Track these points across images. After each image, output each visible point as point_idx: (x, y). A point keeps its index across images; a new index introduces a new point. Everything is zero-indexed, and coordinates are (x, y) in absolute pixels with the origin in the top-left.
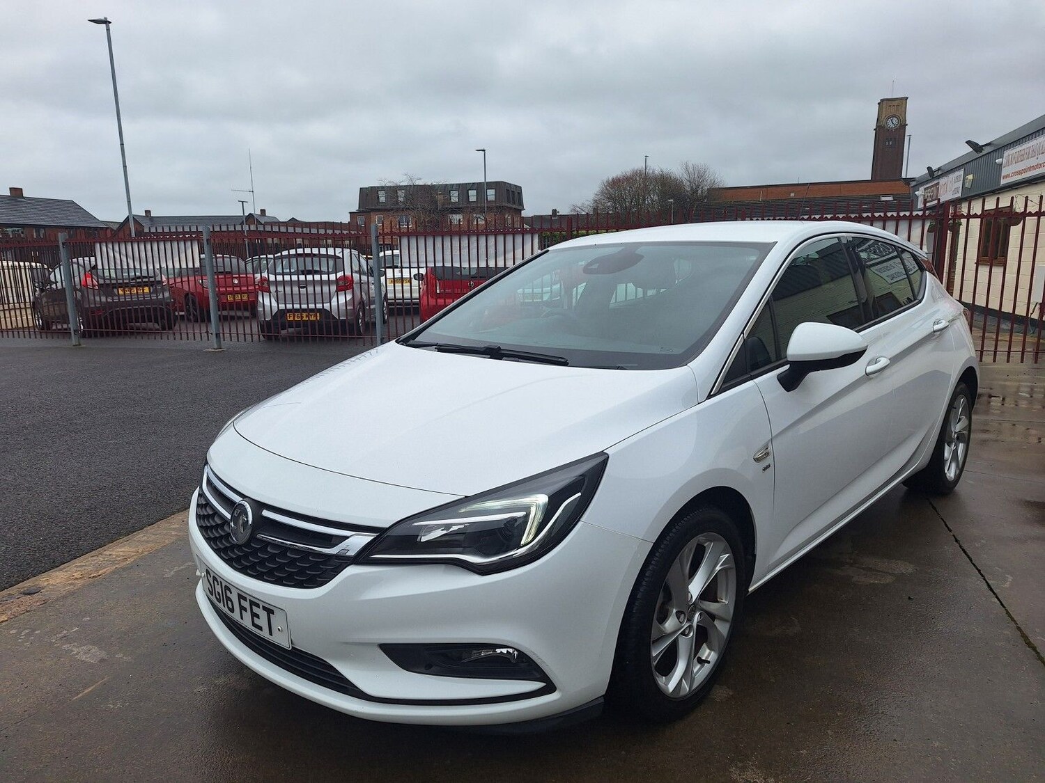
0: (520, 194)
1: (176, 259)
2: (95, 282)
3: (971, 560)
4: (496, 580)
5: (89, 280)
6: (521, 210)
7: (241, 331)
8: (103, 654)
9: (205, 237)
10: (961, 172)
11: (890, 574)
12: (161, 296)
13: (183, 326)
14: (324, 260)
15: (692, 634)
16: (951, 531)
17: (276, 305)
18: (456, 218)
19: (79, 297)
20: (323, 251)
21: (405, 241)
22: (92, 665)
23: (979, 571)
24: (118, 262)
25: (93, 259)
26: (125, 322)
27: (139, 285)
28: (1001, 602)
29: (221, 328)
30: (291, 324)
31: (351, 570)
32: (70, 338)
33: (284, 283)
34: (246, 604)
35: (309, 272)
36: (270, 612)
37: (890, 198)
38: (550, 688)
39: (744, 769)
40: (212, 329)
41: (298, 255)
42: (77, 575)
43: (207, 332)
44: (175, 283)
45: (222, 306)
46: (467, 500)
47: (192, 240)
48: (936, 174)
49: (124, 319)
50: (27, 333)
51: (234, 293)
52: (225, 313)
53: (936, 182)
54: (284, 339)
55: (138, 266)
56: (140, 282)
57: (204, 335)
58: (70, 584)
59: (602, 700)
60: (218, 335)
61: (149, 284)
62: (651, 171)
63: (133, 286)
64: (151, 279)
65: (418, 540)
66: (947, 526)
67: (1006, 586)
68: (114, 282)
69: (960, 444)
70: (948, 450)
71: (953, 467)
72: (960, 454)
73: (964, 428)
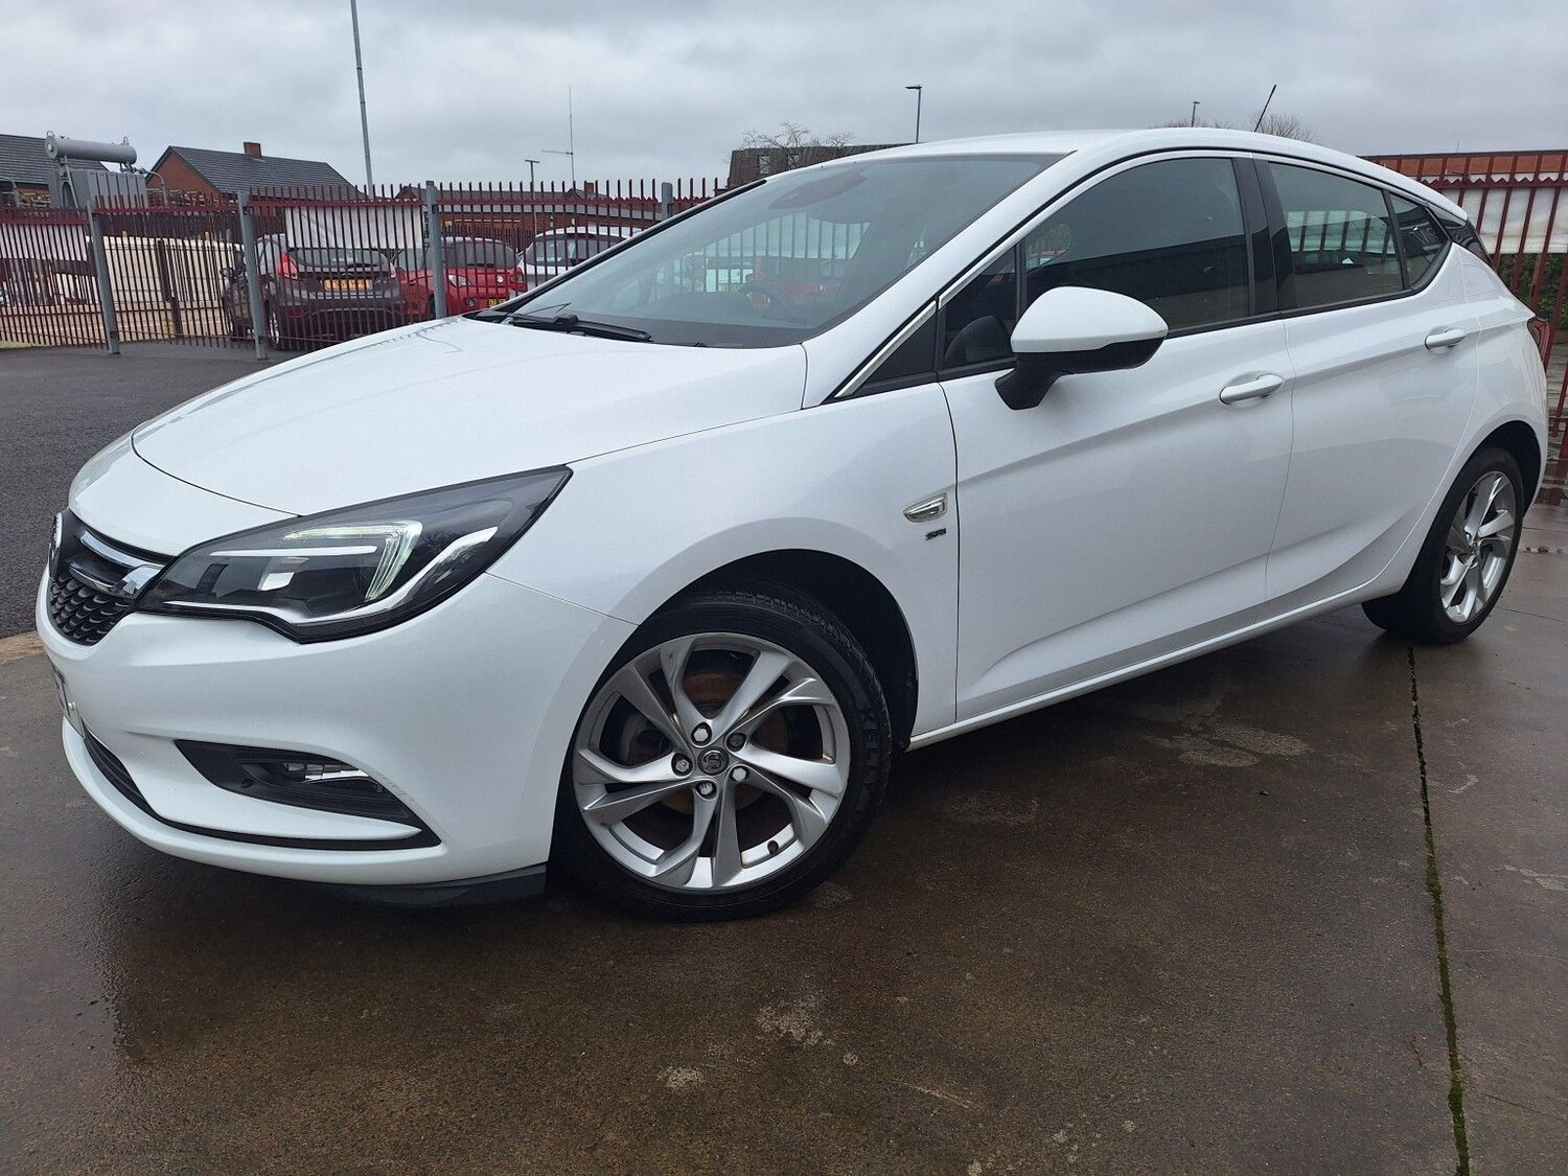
1: (392, 235)
2: (294, 270)
3: (1420, 747)
5: (285, 265)
9: (430, 200)
11: (1255, 754)
16: (1416, 700)
19: (273, 292)
25: (283, 235)
26: (340, 330)
27: (357, 277)
28: (1427, 816)
31: (132, 621)
32: (254, 348)
39: (783, 1011)
46: (300, 521)
47: (413, 211)
49: (339, 325)
51: (497, 297)
56: (360, 271)
59: (543, 870)
61: (373, 275)
63: (344, 278)
64: (376, 269)
66: (1414, 691)
67: (1457, 791)
68: (318, 270)
69: (1495, 559)
70: (1456, 565)
71: (1471, 597)
72: (1490, 578)
73: (1503, 531)
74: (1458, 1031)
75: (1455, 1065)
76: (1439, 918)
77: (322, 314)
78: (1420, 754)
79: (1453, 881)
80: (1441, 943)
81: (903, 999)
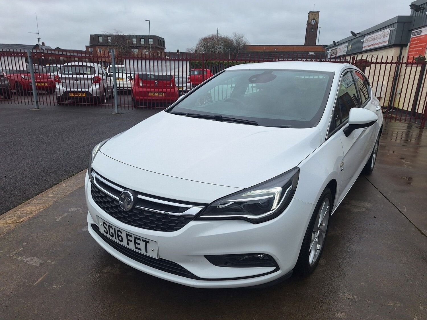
0: (164, 42)
1: (14, 65)
6: (164, 49)
7: (45, 100)
8: (40, 261)
9: (29, 55)
10: (347, 44)
11: (363, 208)
12: (3, 83)
13: (16, 97)
14: (85, 68)
15: (317, 239)
16: (377, 189)
17: (62, 88)
18: (136, 51)
20: (84, 64)
22: (37, 267)
23: (394, 205)
28: (406, 217)
29: (38, 99)
30: (70, 98)
31: (192, 223)
33: (69, 78)
34: (132, 239)
35: (77, 74)
36: (146, 242)
37: (313, 53)
38: (278, 269)
39: (344, 293)
40: (34, 99)
41: (72, 66)
42: (10, 221)
43: (32, 101)
44: (10, 76)
45: (38, 88)
46: (245, 190)
47: (22, 56)
48: (336, 44)
52: (40, 92)
53: (336, 47)
54: (67, 105)
57: (30, 102)
58: (8, 226)
59: (292, 271)
60: (37, 102)
62: (220, 36)
65: (217, 208)
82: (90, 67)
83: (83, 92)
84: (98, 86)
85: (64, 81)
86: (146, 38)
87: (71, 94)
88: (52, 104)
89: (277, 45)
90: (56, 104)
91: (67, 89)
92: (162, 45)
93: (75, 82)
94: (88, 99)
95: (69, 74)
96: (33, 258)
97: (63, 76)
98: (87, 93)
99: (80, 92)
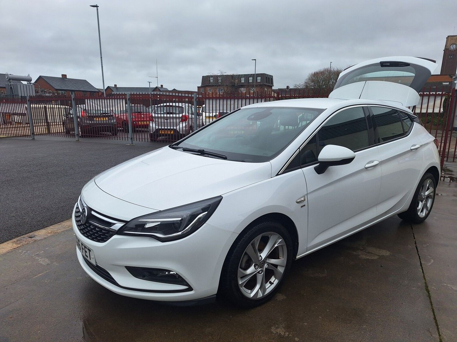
0: (272, 79)
1: (116, 106)
3: (418, 252)
4: (166, 244)
5: (83, 114)
6: (272, 86)
7: (141, 137)
8: (49, 262)
9: (128, 97)
11: (377, 255)
12: (112, 121)
13: (121, 134)
14: (174, 108)
15: (263, 273)
16: (415, 239)
17: (155, 126)
18: (243, 90)
19: (80, 121)
20: (174, 104)
21: (207, 101)
22: (44, 266)
23: (419, 257)
24: (94, 107)
25: (84, 105)
26: (98, 132)
28: (423, 271)
29: (133, 135)
31: (115, 237)
32: (75, 137)
33: (161, 118)
35: (171, 113)
36: (89, 251)
37: (448, 83)
38: (190, 289)
40: (130, 136)
42: (50, 232)
43: (128, 137)
45: (137, 126)
46: (160, 212)
47: (122, 99)
49: (98, 130)
50: (59, 135)
51: (141, 121)
52: (137, 129)
54: (160, 141)
55: (101, 109)
56: (104, 115)
57: (126, 138)
58: (46, 235)
59: (215, 296)
60: (131, 138)
61: (108, 116)
63: (102, 117)
64: (109, 114)
66: (414, 236)
67: (429, 264)
68: (92, 115)
69: (430, 199)
70: (420, 203)
71: (425, 211)
72: (429, 205)
73: (431, 193)
74: (439, 327)
75: (440, 335)
76: (430, 298)
77: (93, 128)
78: (418, 254)
79: (431, 288)
80: (432, 305)
81: (306, 324)
82: (179, 107)
83: (172, 130)
84: (184, 125)
85: (157, 120)
86: (255, 76)
87: (161, 132)
88: (146, 140)
89: (402, 76)
90: (149, 140)
91: (159, 127)
92: (270, 82)
93: (166, 121)
94: (175, 136)
95: (161, 114)
96: (45, 259)
97: (156, 115)
98: (175, 130)
99: (169, 129)
